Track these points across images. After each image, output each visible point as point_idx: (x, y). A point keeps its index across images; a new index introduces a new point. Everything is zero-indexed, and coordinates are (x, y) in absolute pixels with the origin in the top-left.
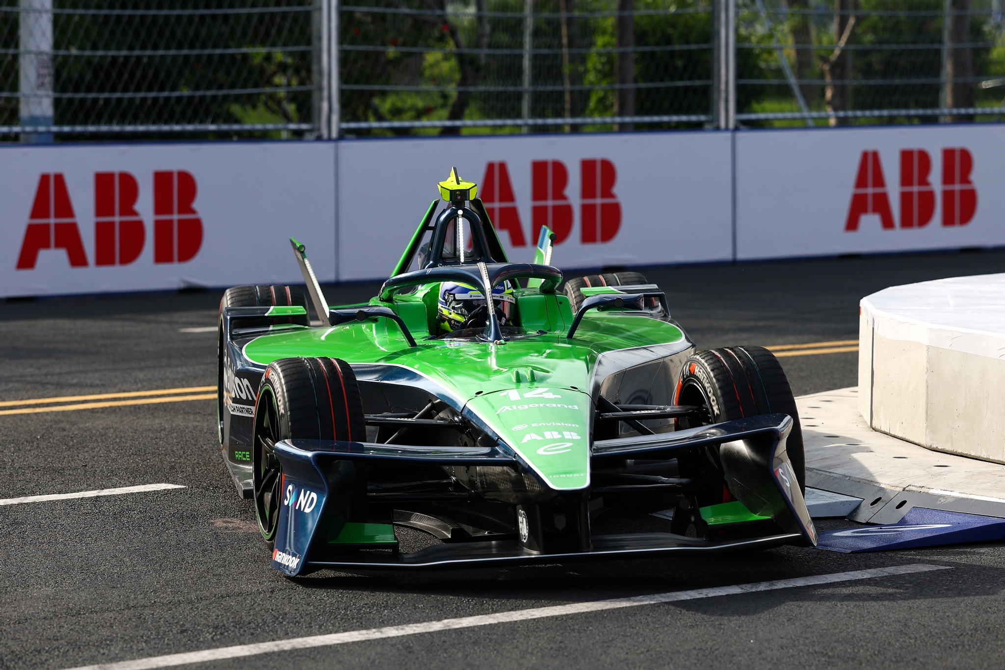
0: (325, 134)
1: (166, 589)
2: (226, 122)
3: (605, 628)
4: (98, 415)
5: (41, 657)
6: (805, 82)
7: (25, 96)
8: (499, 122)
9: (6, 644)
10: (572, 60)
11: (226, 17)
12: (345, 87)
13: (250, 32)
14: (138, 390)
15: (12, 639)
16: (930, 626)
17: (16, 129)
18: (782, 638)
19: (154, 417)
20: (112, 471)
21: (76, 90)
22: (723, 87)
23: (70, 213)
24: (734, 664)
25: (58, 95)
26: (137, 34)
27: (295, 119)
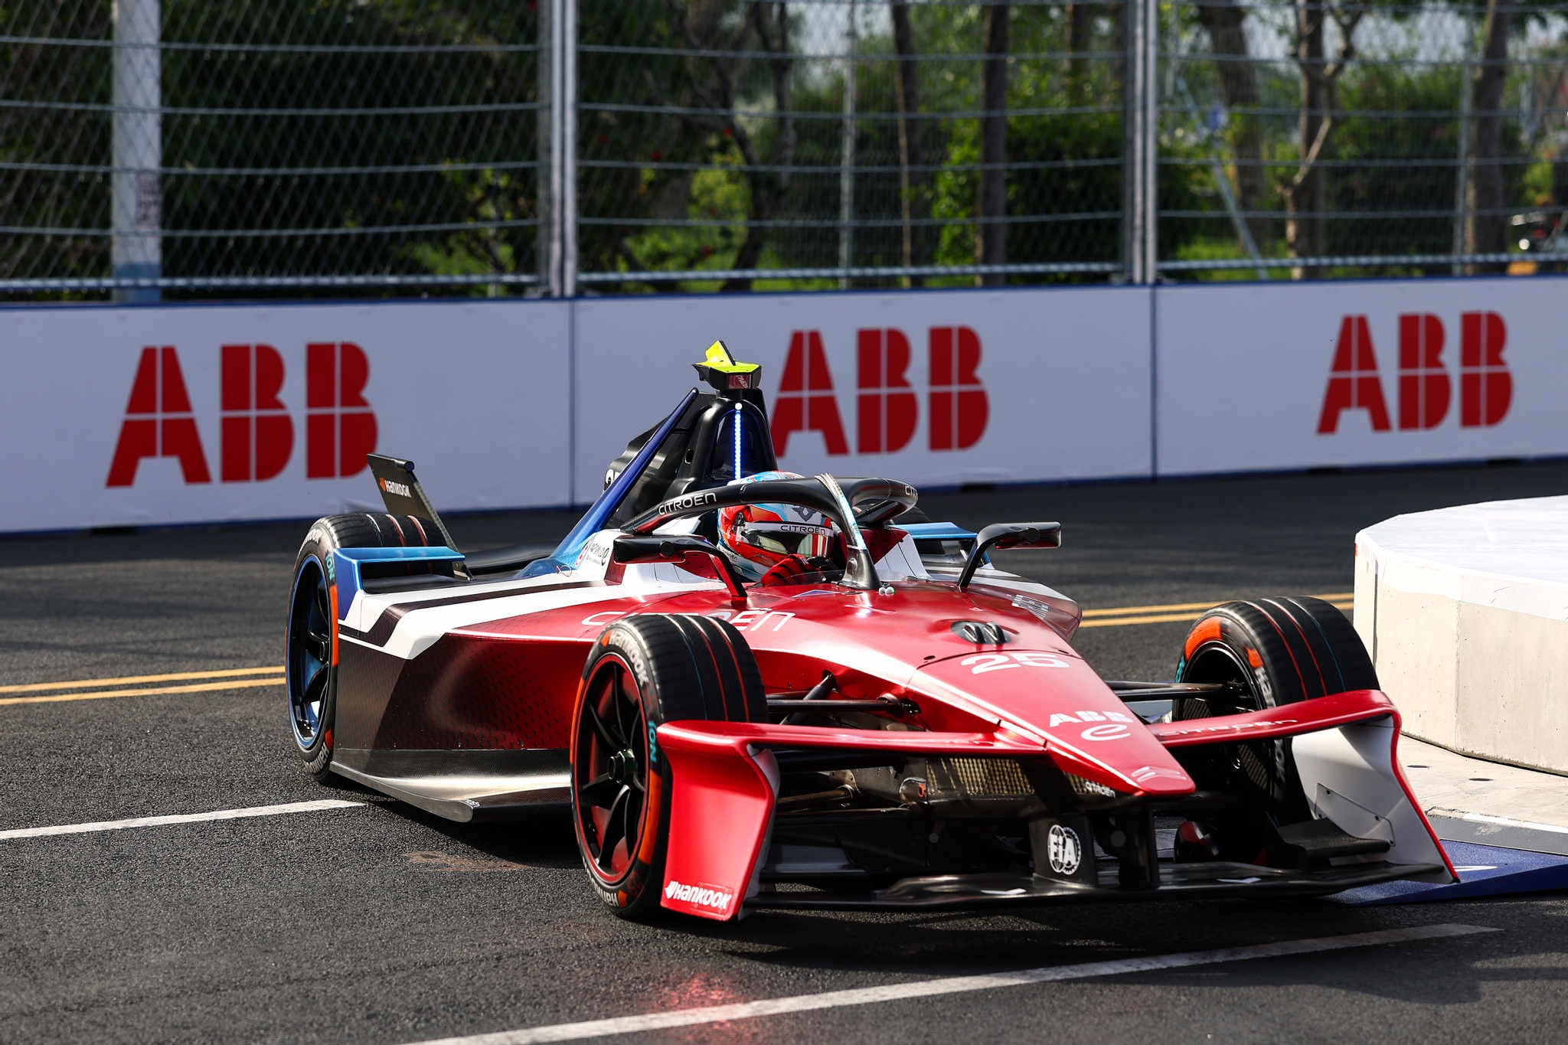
0: (556, 292)
1: (342, 954)
2: (410, 272)
3: (990, 1015)
4: (234, 699)
6: (1251, 214)
7: (119, 234)
8: (809, 272)
10: (914, 182)
11: (413, 119)
12: (585, 221)
13: (448, 140)
15: (122, 1027)
16: (1472, 1015)
17: (108, 282)
18: (1253, 1032)
20: (258, 782)
21: (196, 226)
22: (1138, 221)
23: (185, 406)
25: (168, 233)
26: (283, 142)
27: (510, 267)
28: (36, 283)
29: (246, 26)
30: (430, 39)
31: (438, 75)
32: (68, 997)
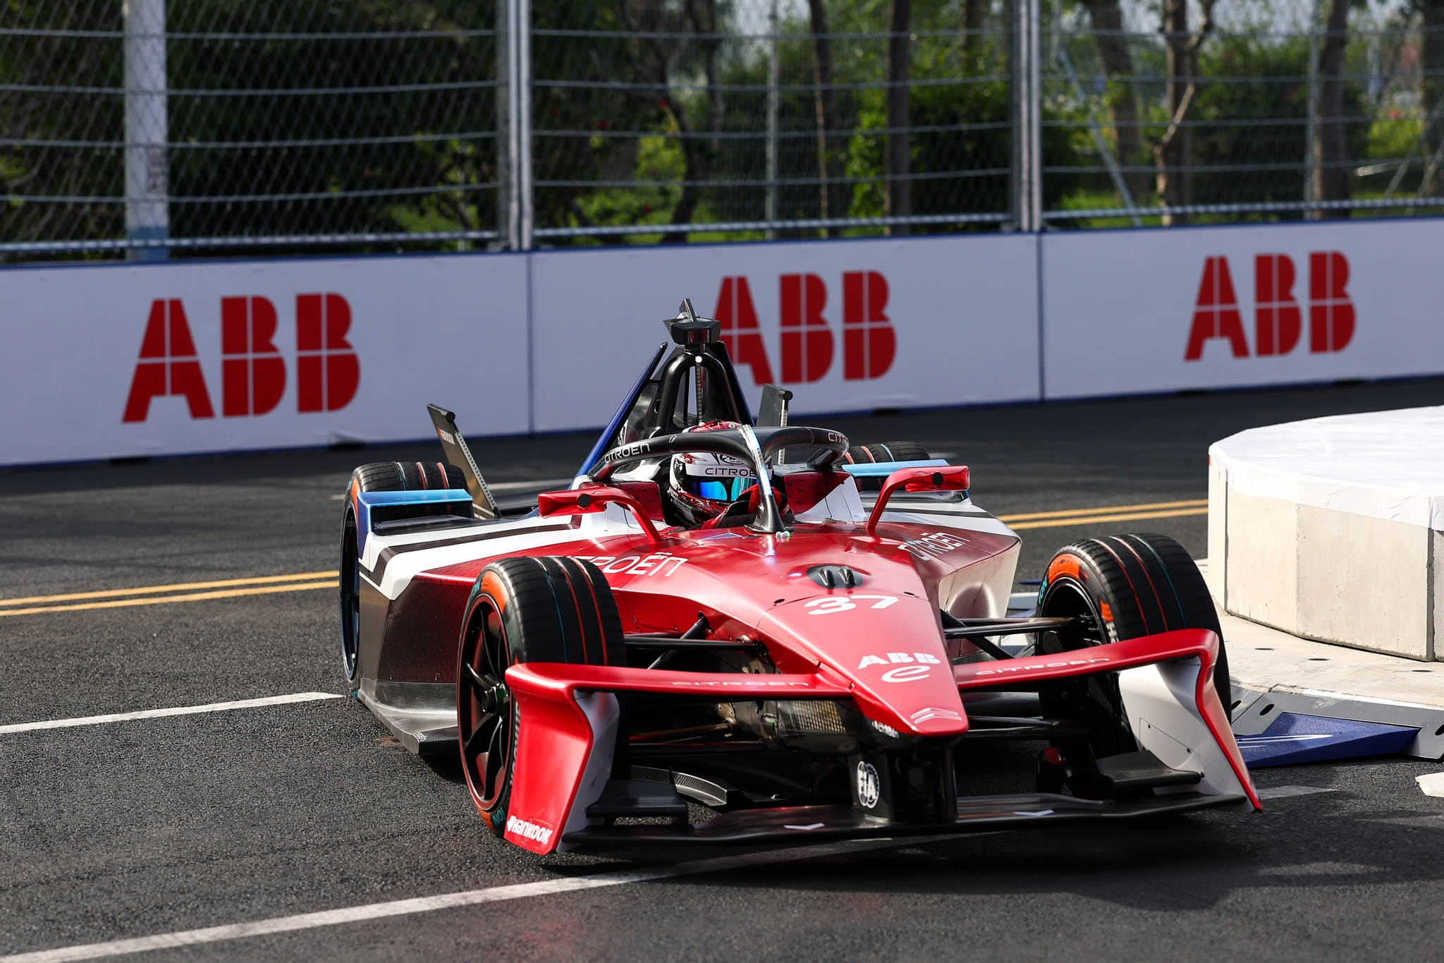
0: (515, 246)
1: (320, 827)
2: (387, 230)
4: (230, 606)
5: (164, 915)
6: (1130, 169)
7: (132, 201)
8: (737, 226)
9: (119, 898)
10: (830, 145)
11: (387, 96)
12: (540, 183)
13: (418, 115)
14: (280, 574)
15: (126, 892)
17: (122, 243)
19: (301, 608)
20: (249, 677)
21: (198, 192)
22: (1025, 177)
23: (190, 350)
24: (1055, 916)
25: (174, 199)
26: (274, 119)
27: (476, 225)
28: (58, 245)
29: (240, 17)
30: (401, 28)
31: (410, 57)
32: (80, 868)
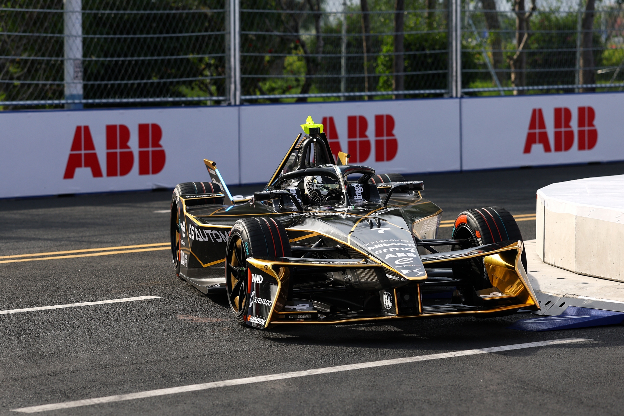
0: (233, 103)
1: (153, 353)
2: (177, 96)
3: (398, 374)
4: (111, 258)
5: (86, 391)
6: (498, 70)
7: (67, 83)
8: (329, 95)
9: (67, 384)
10: (369, 60)
11: (178, 38)
12: (244, 76)
13: (191, 46)
14: (133, 245)
15: (70, 381)
16: (581, 372)
17: (63, 101)
18: (498, 379)
19: (142, 259)
20: (121, 289)
21: (96, 80)
22: (454, 74)
23: (93, 148)
24: (472, 393)
25: (85, 82)
26: (129, 48)
27: (216, 94)
28: (36, 102)
29: (114, 4)
30: (184, 8)
31: (187, 21)
32: (50, 371)
